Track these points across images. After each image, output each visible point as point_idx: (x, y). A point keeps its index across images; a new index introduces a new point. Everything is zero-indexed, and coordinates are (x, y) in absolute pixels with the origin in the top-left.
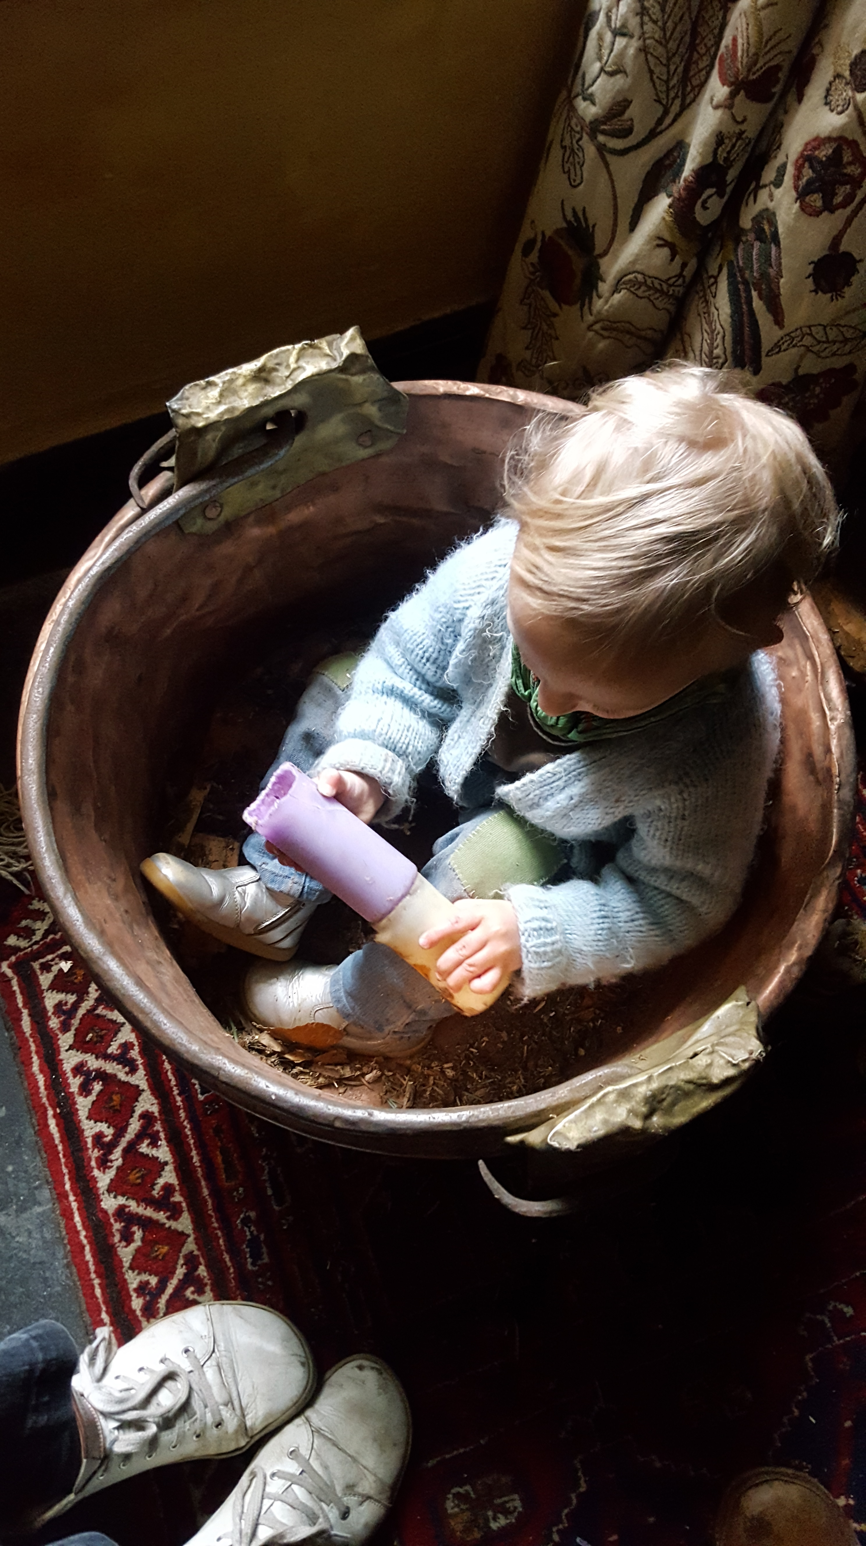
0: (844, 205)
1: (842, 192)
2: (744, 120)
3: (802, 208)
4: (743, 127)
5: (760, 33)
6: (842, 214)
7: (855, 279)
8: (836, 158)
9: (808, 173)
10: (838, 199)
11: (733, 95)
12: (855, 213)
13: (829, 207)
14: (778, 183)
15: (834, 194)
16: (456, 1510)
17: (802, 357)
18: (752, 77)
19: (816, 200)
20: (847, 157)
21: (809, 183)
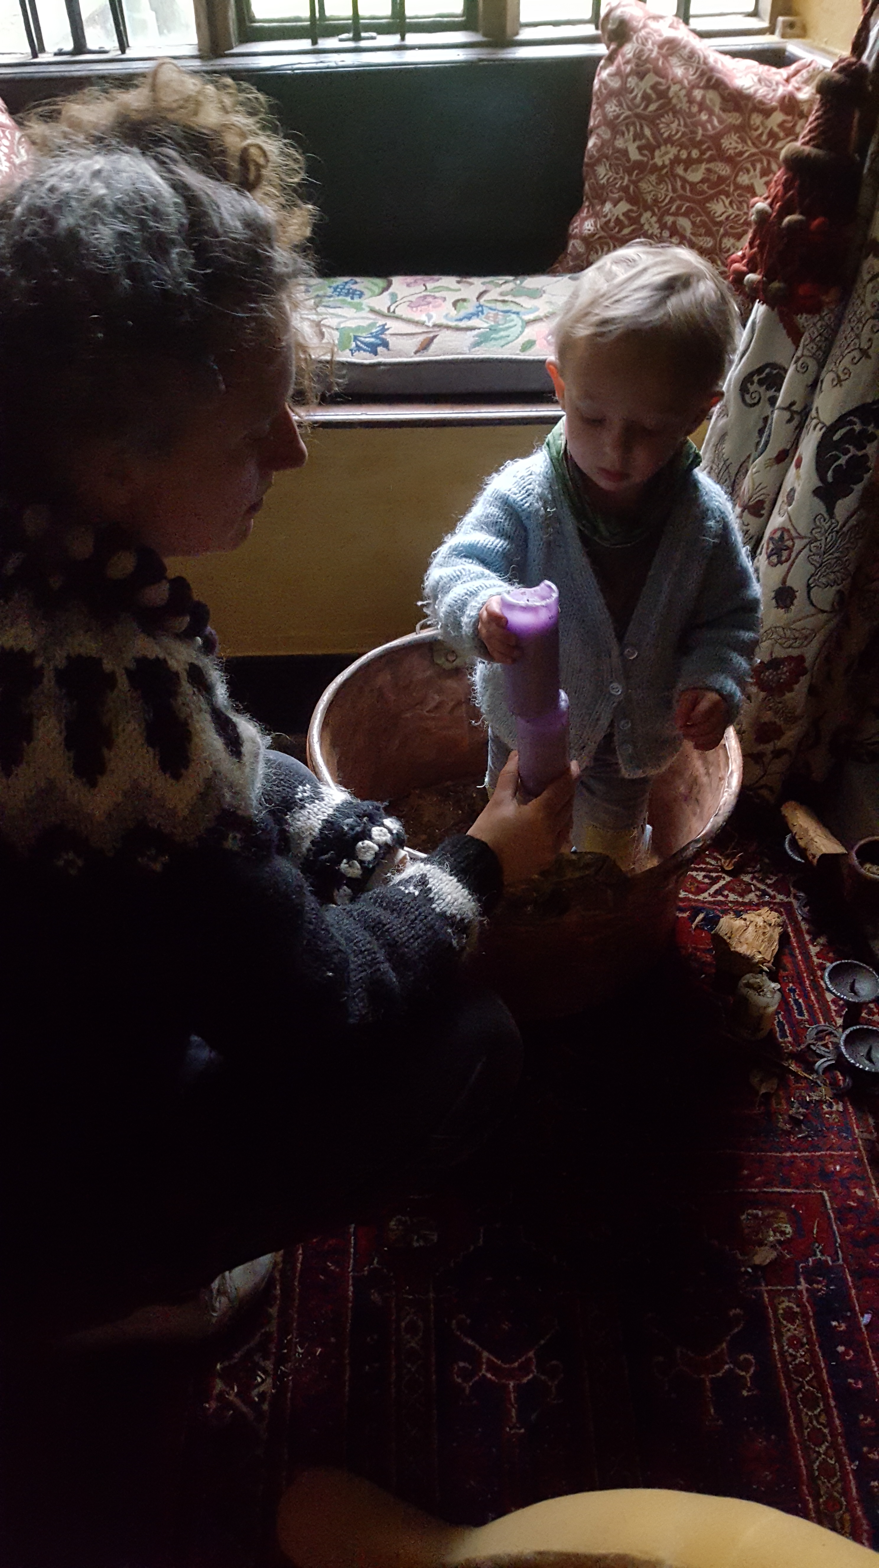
0: (787, 561)
1: (785, 554)
2: (748, 525)
3: (769, 563)
4: (748, 527)
5: (754, 484)
6: (786, 565)
7: (795, 602)
8: (782, 538)
9: (771, 546)
10: (783, 558)
11: (743, 511)
12: (792, 565)
13: (780, 562)
14: (760, 554)
15: (781, 556)
16: (395, 1227)
17: (773, 645)
18: (750, 503)
19: (774, 559)
20: (786, 537)
21: (772, 550)
